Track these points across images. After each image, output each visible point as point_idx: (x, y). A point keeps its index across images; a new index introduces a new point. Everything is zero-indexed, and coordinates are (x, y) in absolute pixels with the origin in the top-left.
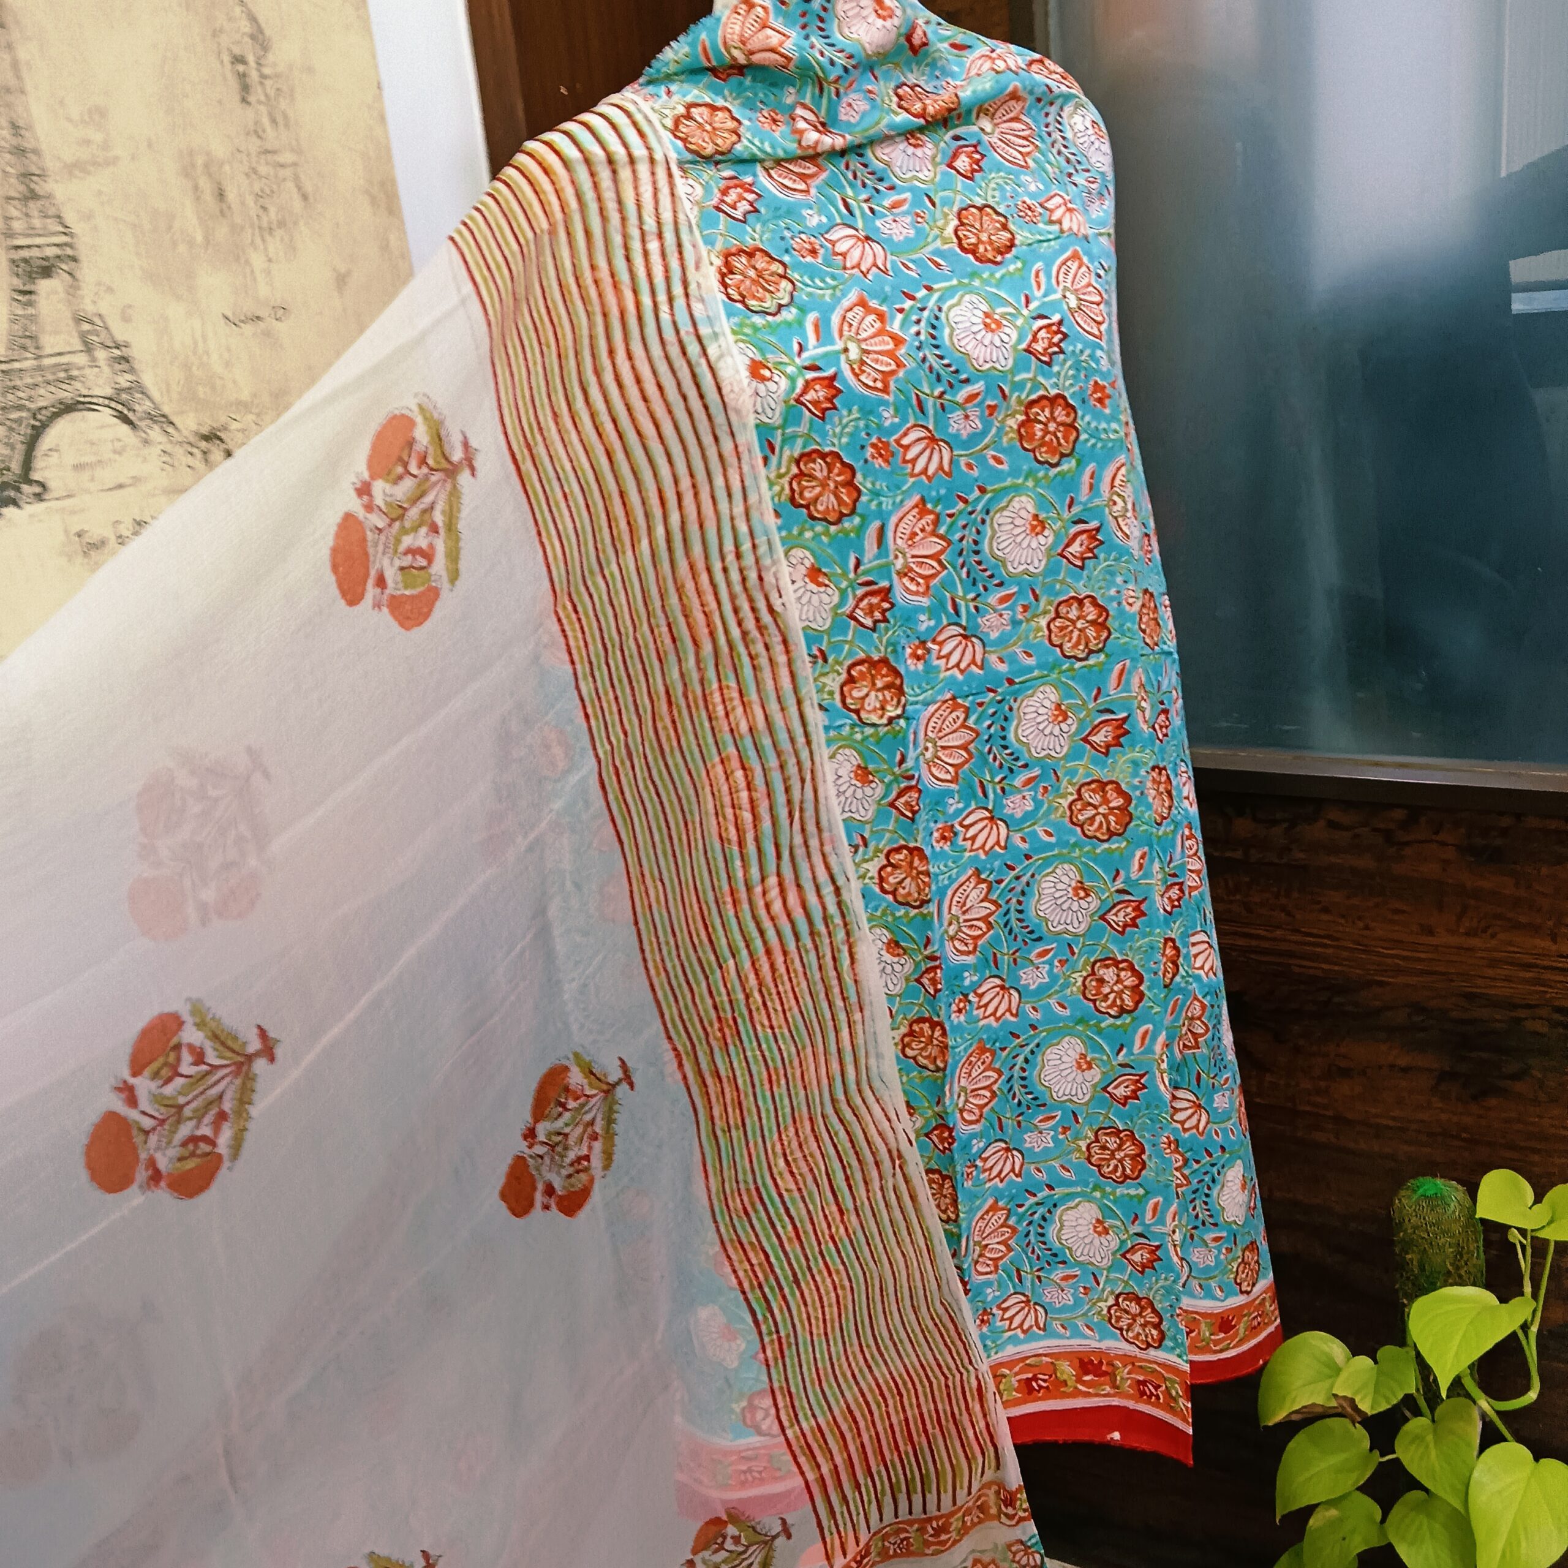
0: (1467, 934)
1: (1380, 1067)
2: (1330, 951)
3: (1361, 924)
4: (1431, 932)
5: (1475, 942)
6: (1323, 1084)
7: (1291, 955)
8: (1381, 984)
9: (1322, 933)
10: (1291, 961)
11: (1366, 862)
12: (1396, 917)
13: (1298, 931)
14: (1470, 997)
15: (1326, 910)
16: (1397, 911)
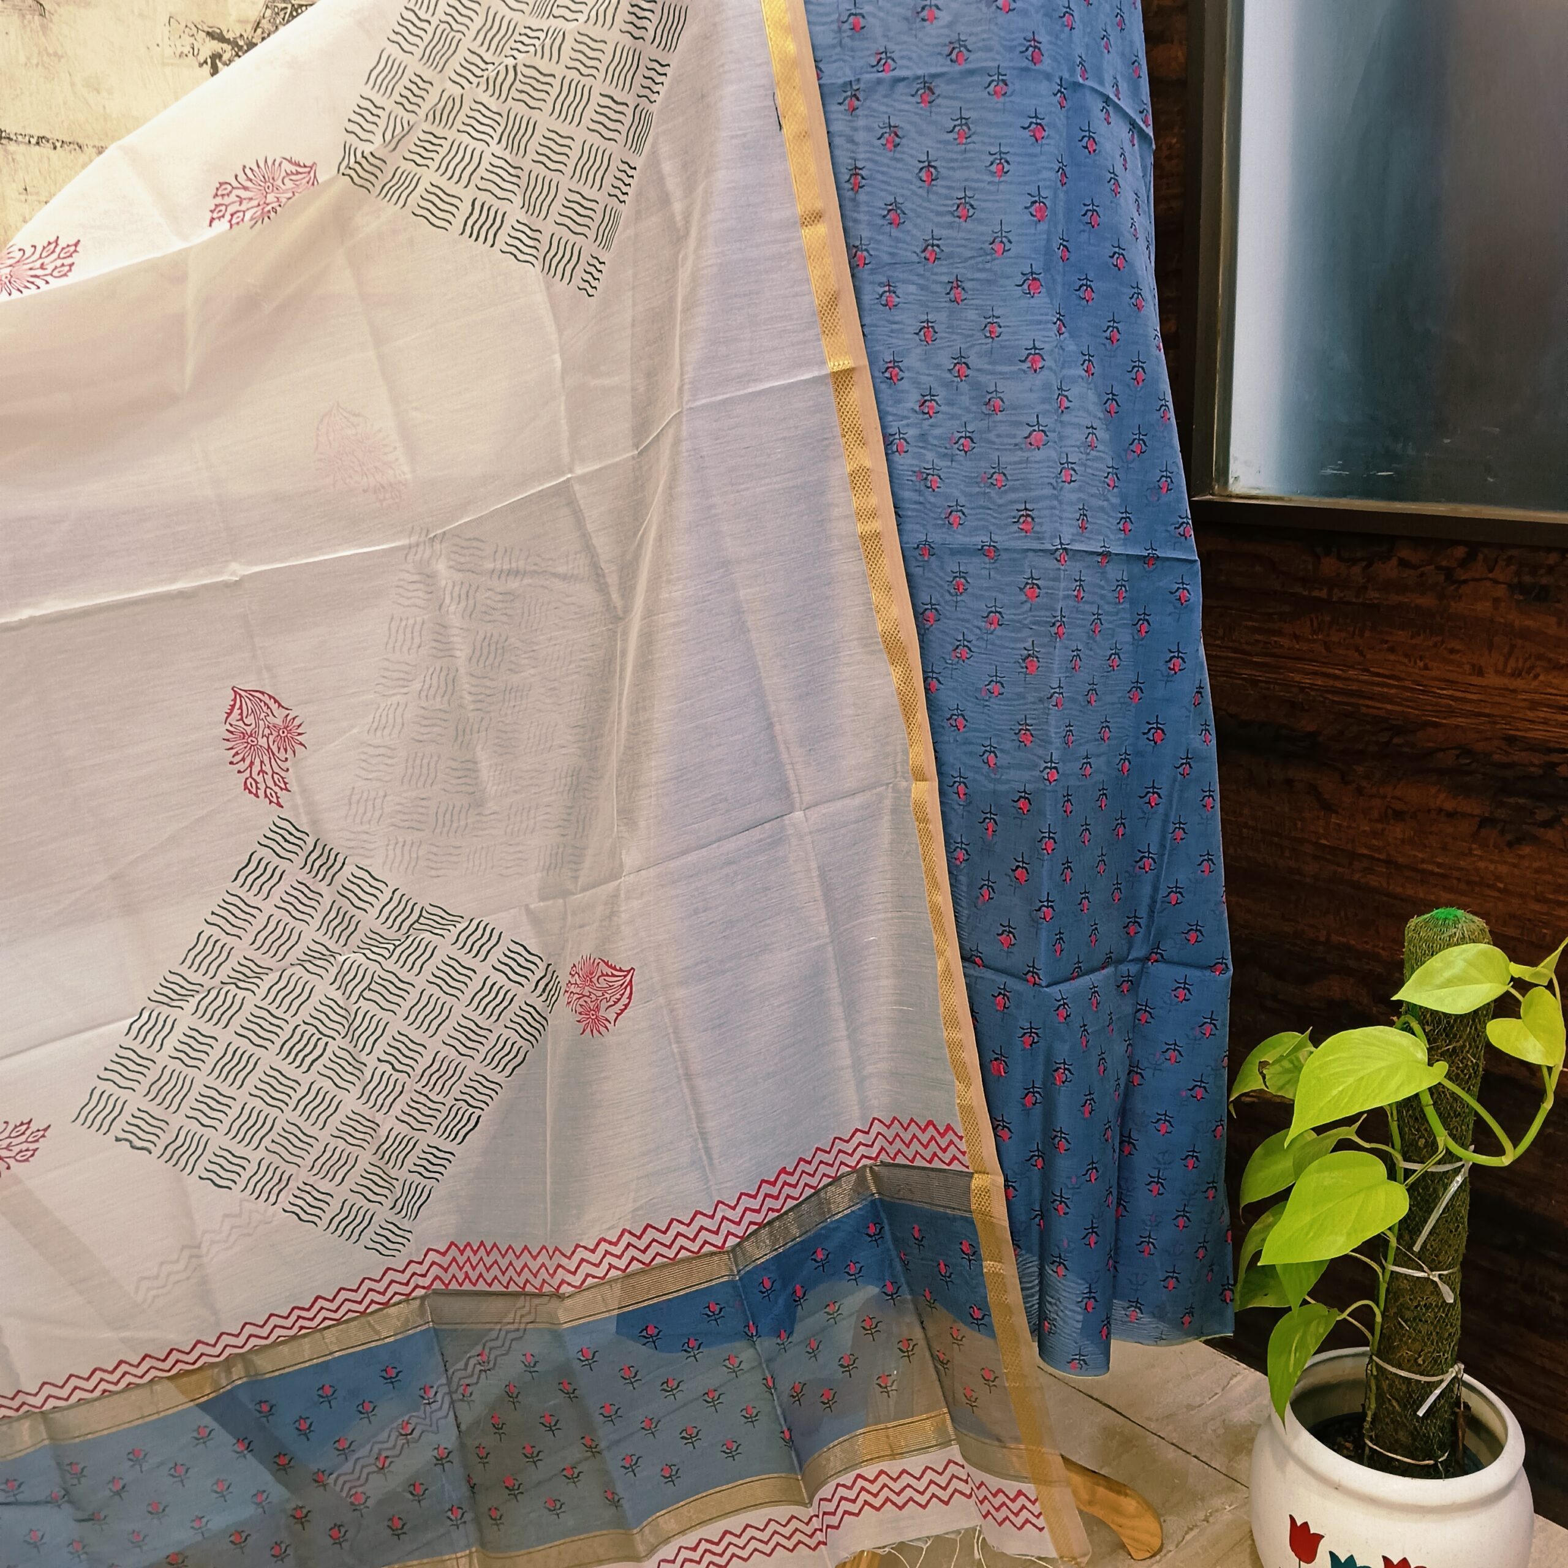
0: (1513, 675)
1: (1429, 811)
2: (1393, 691)
3: (1421, 664)
4: (1480, 673)
5: (1518, 683)
6: (1380, 826)
7: (1360, 694)
8: (1436, 725)
9: (1387, 672)
10: (1361, 702)
11: (1427, 601)
12: (1452, 657)
13: (1367, 670)
14: (1511, 740)
15: (1392, 650)
16: (1452, 651)
